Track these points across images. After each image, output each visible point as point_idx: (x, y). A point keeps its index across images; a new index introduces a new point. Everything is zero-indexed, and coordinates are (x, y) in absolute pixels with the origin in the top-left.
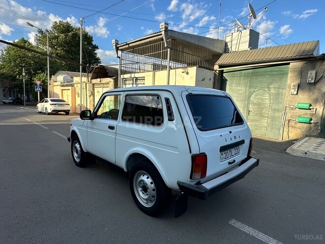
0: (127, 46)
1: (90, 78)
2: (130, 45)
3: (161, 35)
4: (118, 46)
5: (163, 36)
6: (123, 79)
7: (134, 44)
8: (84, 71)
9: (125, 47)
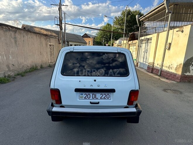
0: (144, 18)
1: (127, 41)
2: (146, 16)
3: (164, 4)
4: (139, 19)
5: (165, 5)
6: (141, 40)
7: (148, 15)
8: (125, 36)
9: (143, 18)
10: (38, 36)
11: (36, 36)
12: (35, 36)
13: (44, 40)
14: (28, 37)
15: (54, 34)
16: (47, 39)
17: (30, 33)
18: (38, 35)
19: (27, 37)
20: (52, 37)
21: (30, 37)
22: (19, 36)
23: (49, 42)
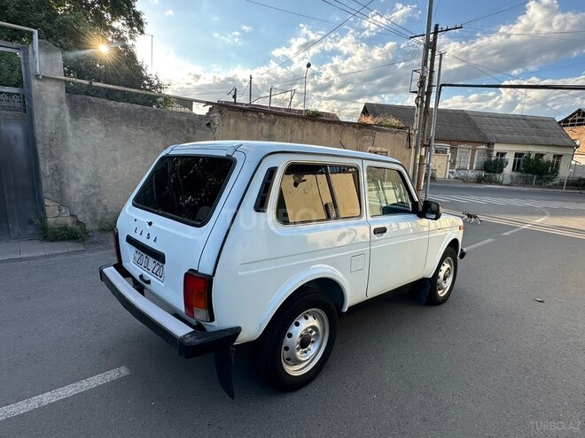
10: (335, 129)
11: (329, 130)
12: (325, 130)
13: (354, 140)
14: (305, 134)
15: (394, 121)
16: (363, 134)
17: (311, 123)
18: (333, 126)
19: (300, 132)
20: (384, 131)
21: (310, 132)
22: (280, 131)
23: (370, 143)
